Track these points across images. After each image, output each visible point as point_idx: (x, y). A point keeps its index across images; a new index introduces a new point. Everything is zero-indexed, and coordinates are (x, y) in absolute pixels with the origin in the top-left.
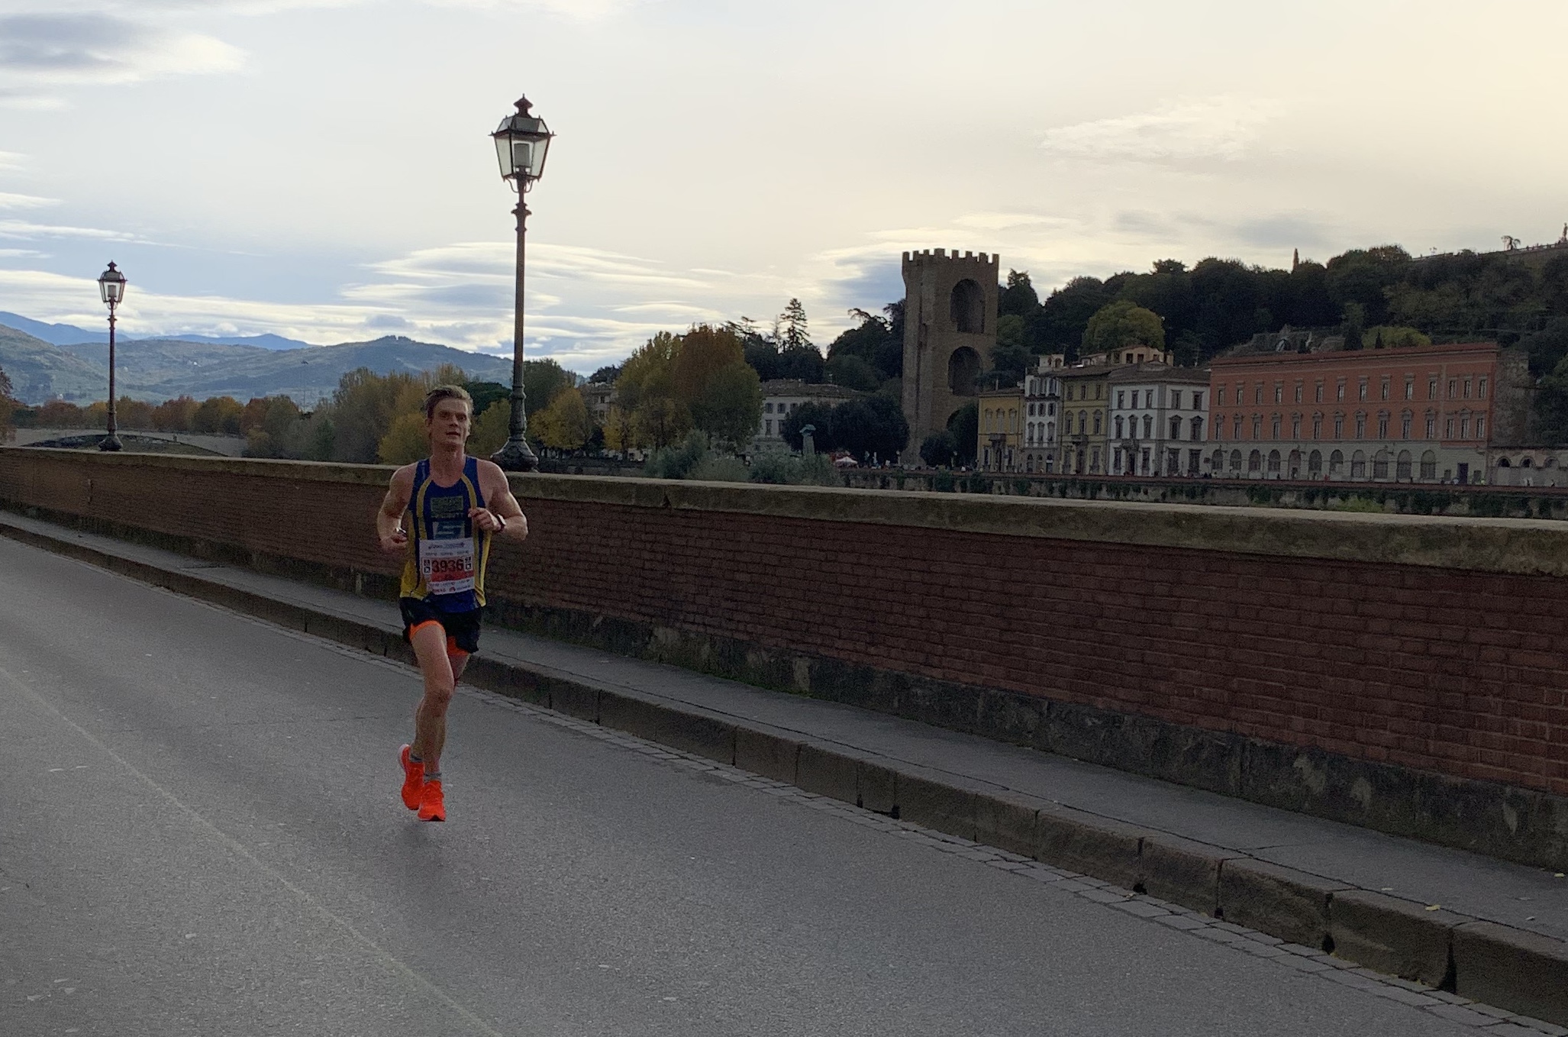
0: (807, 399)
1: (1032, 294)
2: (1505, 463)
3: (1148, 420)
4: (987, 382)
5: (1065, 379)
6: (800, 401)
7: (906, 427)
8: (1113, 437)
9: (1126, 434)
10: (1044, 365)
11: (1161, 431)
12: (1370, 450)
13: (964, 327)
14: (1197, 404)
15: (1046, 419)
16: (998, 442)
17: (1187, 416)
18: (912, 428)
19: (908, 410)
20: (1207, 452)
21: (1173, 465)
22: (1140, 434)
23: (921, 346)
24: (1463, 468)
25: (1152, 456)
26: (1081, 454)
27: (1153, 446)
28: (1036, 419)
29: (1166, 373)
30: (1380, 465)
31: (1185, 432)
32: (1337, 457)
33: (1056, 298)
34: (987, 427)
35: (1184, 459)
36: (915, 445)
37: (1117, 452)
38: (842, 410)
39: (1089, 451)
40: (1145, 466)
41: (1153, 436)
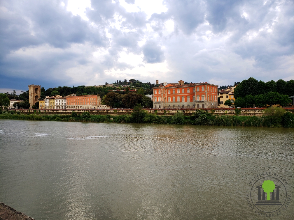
2: (98, 107)
4: (40, 100)
5: (49, 99)
6: (15, 102)
7: (30, 105)
8: (56, 105)
9: (57, 105)
10: (47, 97)
12: (84, 106)
13: (36, 93)
14: (65, 101)
15: (47, 103)
16: (42, 106)
19: (30, 102)
20: (66, 106)
21: (63, 108)
22: (59, 105)
23: (31, 95)
24: (94, 107)
26: (52, 107)
29: (61, 98)
31: (64, 104)
32: (81, 106)
34: (40, 104)
37: (56, 107)
38: (21, 103)
40: (59, 108)
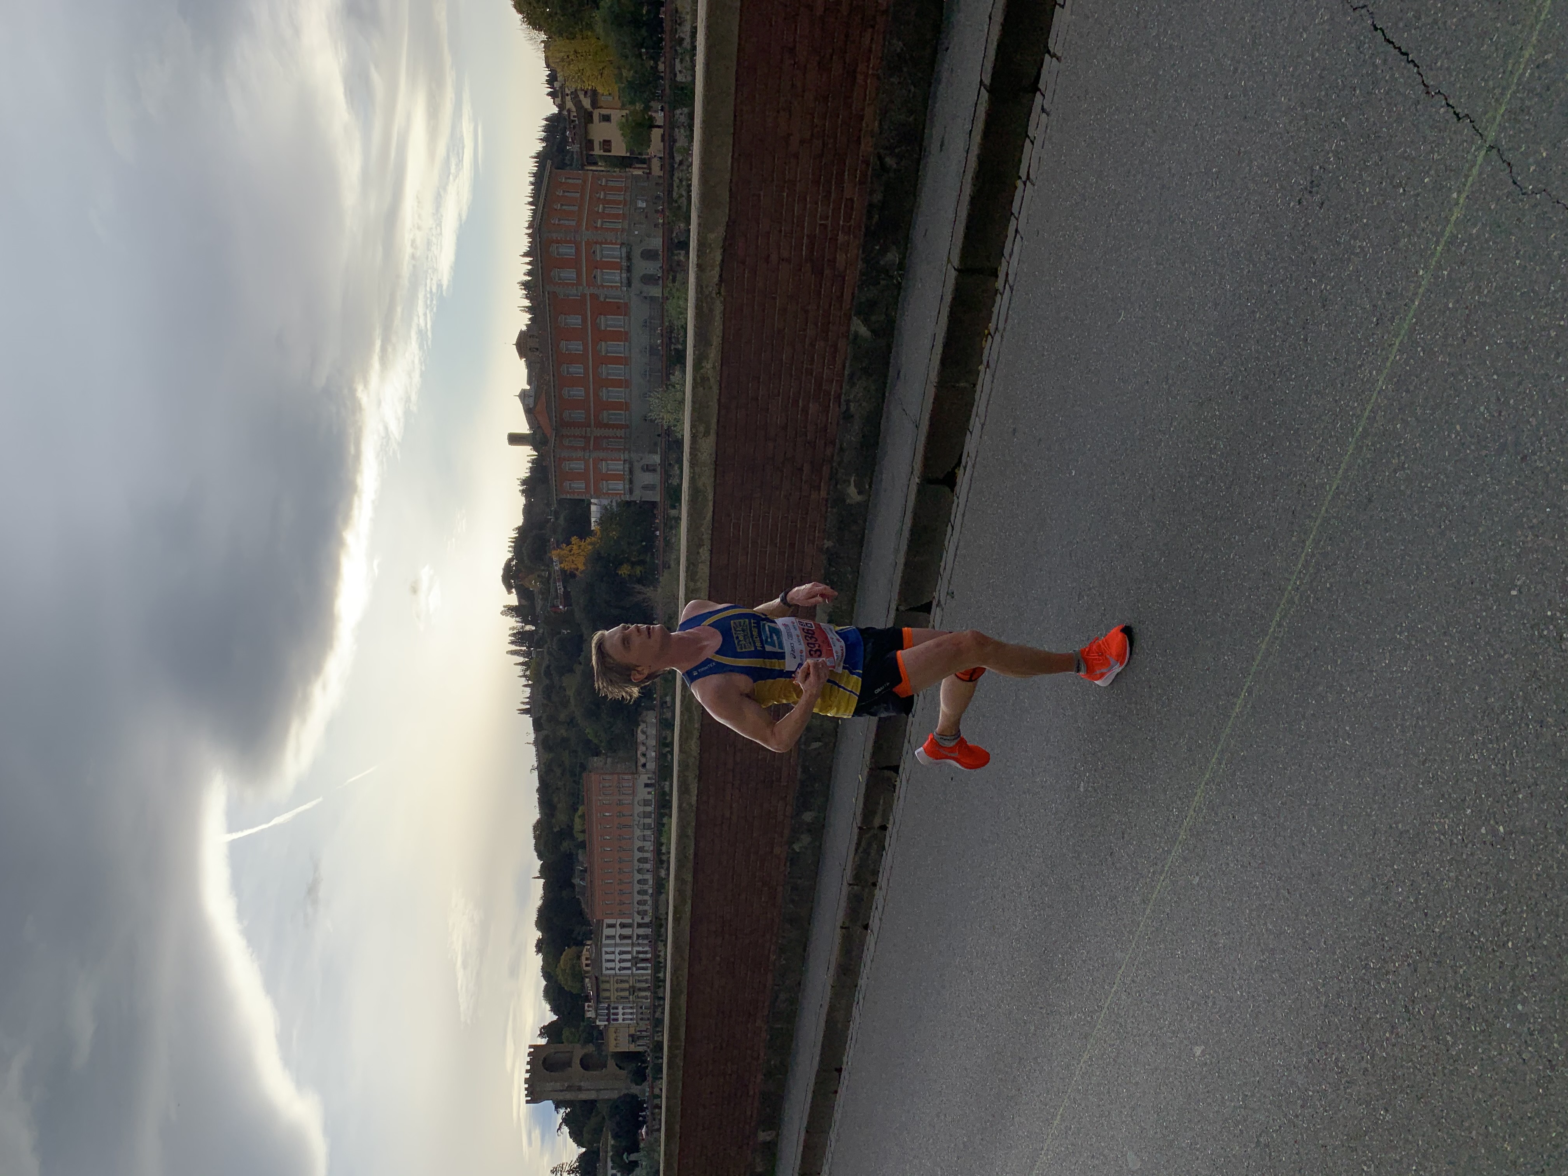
0: (609, 1160)
1: (552, 1024)
2: (644, 765)
3: (621, 953)
4: (599, 1047)
5: (598, 1002)
6: (610, 1164)
7: (626, 1095)
8: (629, 972)
9: (629, 964)
10: (590, 1014)
11: (627, 945)
12: (638, 832)
13: (568, 1064)
14: (612, 926)
15: (620, 1011)
16: (633, 1038)
17: (620, 931)
18: (625, 1092)
19: (615, 1095)
20: (638, 919)
21: (645, 937)
22: (629, 957)
23: (580, 1089)
24: (647, 785)
25: (641, 949)
26: (640, 990)
27: (635, 949)
28: (620, 1017)
29: (596, 945)
30: (645, 827)
31: (627, 931)
32: (641, 849)
33: (555, 1009)
34: (626, 1046)
35: (641, 931)
36: (635, 1089)
37: (638, 969)
38: (616, 1136)
39: (638, 985)
40: (646, 952)
41: (629, 949)
